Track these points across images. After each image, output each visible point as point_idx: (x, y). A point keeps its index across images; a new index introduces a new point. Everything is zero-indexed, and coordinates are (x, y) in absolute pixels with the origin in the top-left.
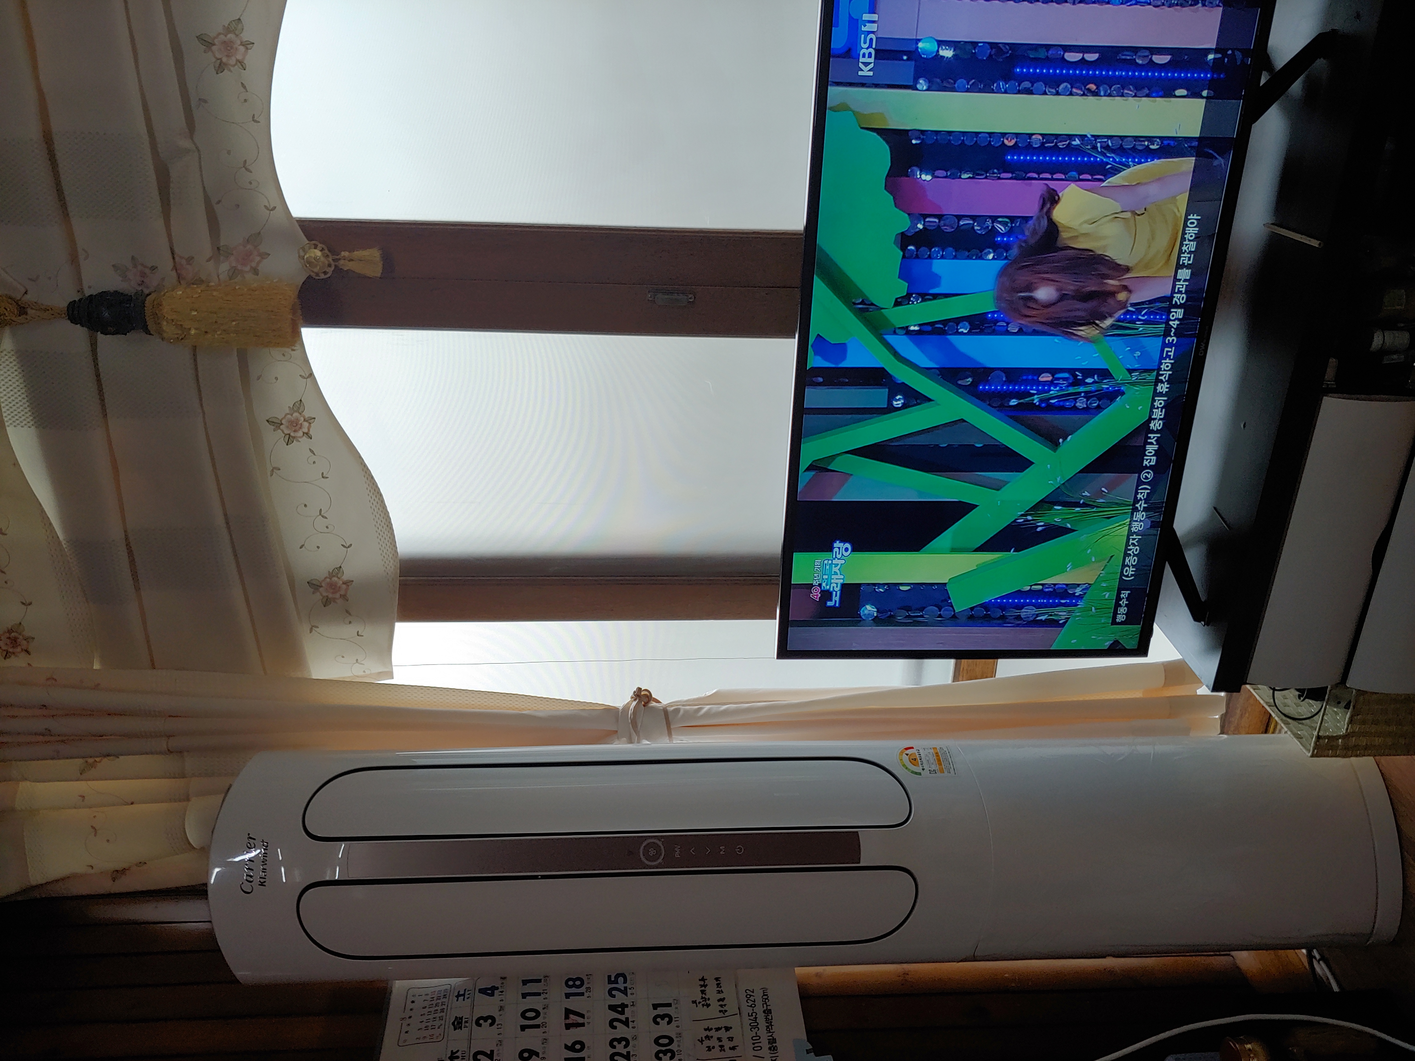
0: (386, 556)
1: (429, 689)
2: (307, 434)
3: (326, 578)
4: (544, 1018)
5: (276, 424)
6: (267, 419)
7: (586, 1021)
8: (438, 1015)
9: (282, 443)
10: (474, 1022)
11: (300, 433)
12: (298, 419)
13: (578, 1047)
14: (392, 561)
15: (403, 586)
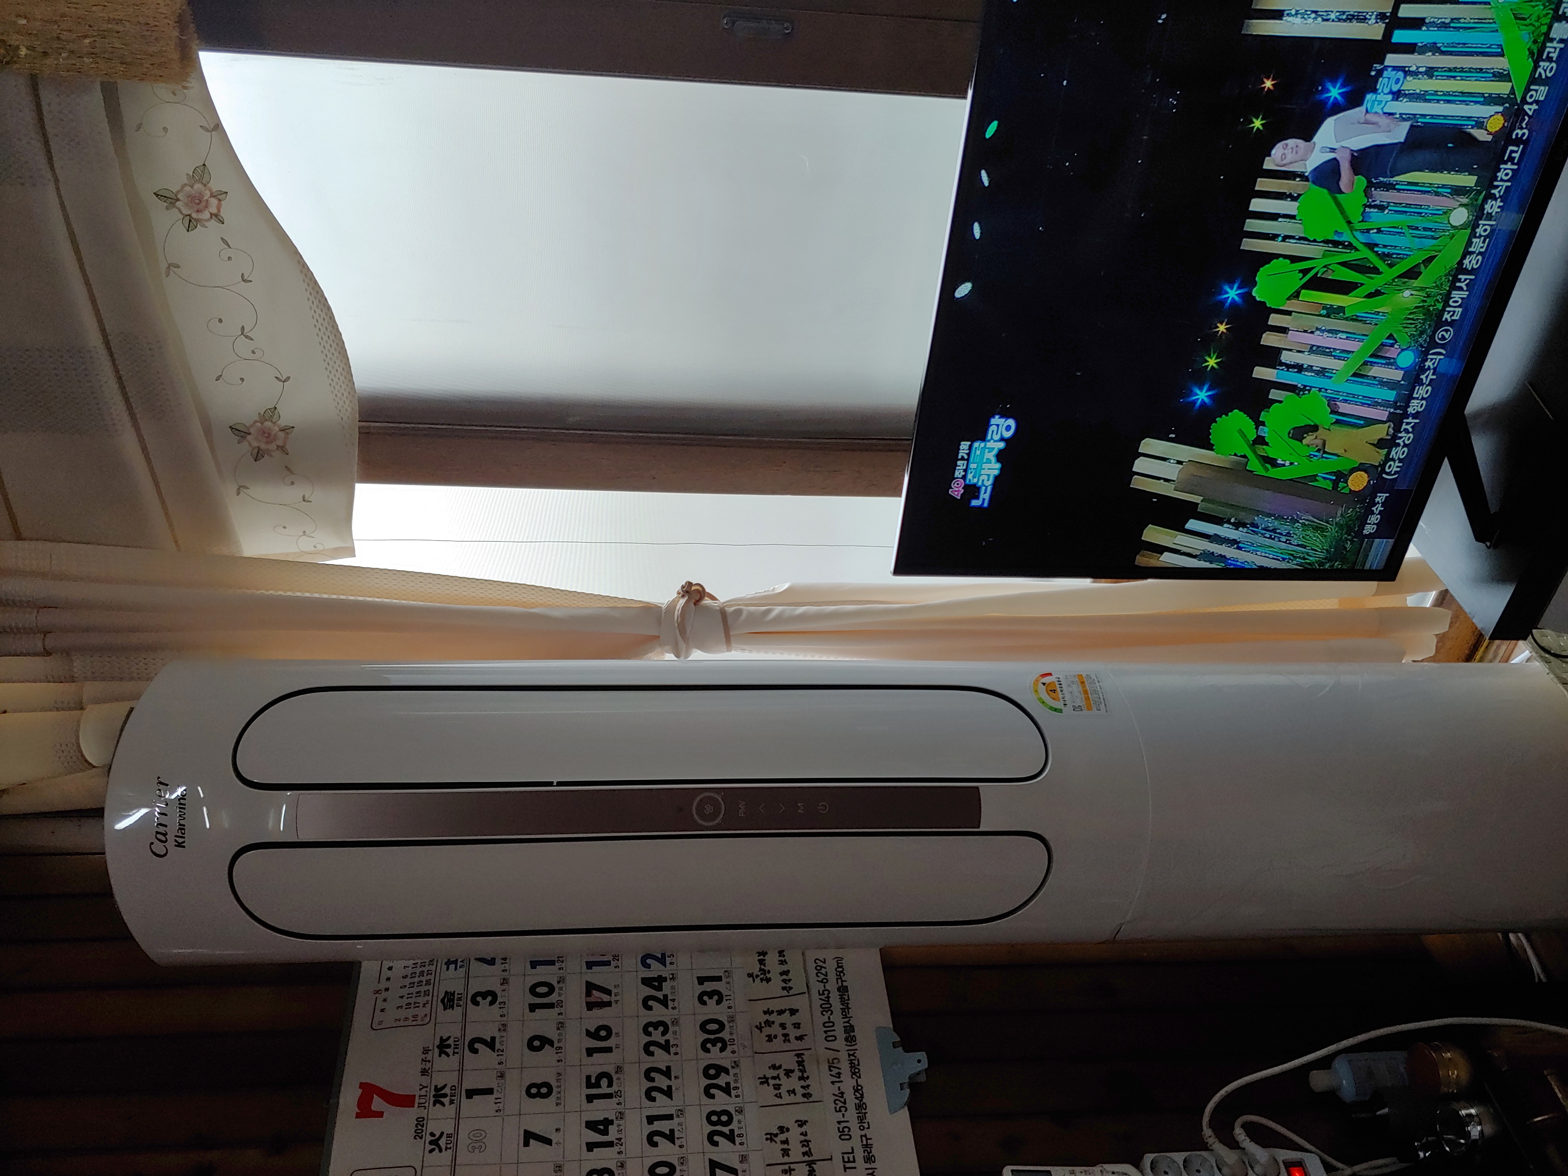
0: (339, 395)
1: (403, 575)
2: (216, 216)
3: (256, 422)
4: (560, 995)
5: (169, 199)
6: (155, 191)
7: (613, 998)
8: (423, 988)
9: (181, 228)
10: (469, 998)
11: (206, 215)
12: (201, 195)
13: (603, 1033)
14: (347, 402)
15: (365, 435)
